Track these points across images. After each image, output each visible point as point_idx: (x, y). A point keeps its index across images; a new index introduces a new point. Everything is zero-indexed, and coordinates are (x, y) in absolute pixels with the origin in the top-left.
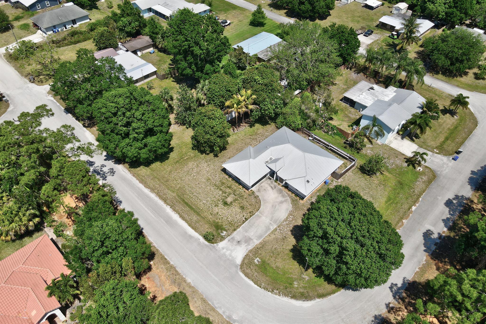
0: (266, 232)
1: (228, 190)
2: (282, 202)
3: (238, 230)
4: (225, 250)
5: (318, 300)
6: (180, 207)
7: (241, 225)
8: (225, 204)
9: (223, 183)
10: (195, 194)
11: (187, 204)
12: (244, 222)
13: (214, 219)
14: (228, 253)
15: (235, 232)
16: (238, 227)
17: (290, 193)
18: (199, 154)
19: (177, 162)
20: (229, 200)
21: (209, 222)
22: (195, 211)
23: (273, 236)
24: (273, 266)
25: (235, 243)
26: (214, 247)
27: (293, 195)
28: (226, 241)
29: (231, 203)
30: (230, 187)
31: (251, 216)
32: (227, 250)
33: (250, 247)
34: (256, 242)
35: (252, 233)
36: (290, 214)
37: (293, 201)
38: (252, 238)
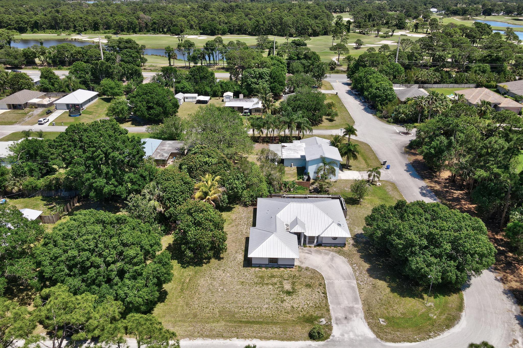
0: (354, 291)
1: (275, 280)
2: (332, 260)
3: (331, 308)
4: (346, 336)
5: (463, 314)
6: (246, 330)
7: (327, 301)
8: (289, 293)
9: (261, 277)
10: (246, 306)
11: (248, 322)
12: (326, 297)
13: (296, 315)
14: (352, 335)
15: (332, 312)
16: (327, 305)
17: (327, 248)
18: (197, 268)
19: (182, 290)
20: (288, 287)
21: (294, 323)
22: (267, 323)
23: (364, 291)
24: (399, 315)
25: (345, 322)
26: (333, 341)
27: (332, 248)
28: (335, 327)
29: (293, 288)
30: (273, 276)
31: (324, 288)
32: (347, 333)
33: (361, 315)
34: (359, 306)
35: (346, 303)
36: (352, 264)
37: (339, 252)
38: (351, 305)
